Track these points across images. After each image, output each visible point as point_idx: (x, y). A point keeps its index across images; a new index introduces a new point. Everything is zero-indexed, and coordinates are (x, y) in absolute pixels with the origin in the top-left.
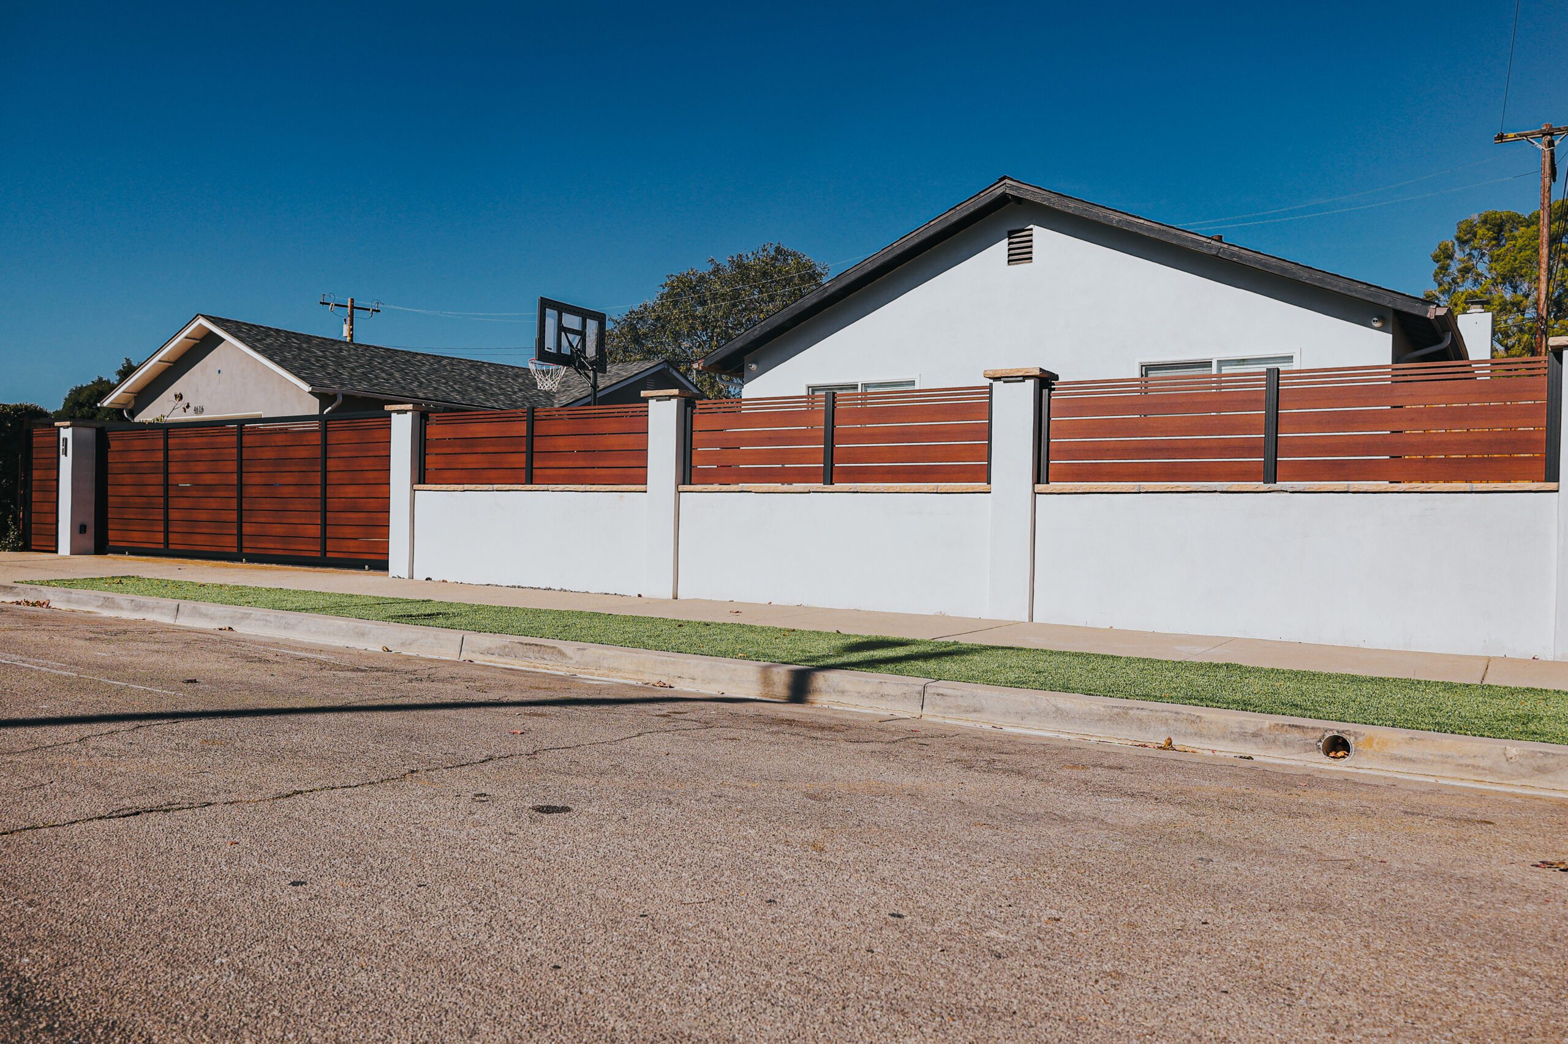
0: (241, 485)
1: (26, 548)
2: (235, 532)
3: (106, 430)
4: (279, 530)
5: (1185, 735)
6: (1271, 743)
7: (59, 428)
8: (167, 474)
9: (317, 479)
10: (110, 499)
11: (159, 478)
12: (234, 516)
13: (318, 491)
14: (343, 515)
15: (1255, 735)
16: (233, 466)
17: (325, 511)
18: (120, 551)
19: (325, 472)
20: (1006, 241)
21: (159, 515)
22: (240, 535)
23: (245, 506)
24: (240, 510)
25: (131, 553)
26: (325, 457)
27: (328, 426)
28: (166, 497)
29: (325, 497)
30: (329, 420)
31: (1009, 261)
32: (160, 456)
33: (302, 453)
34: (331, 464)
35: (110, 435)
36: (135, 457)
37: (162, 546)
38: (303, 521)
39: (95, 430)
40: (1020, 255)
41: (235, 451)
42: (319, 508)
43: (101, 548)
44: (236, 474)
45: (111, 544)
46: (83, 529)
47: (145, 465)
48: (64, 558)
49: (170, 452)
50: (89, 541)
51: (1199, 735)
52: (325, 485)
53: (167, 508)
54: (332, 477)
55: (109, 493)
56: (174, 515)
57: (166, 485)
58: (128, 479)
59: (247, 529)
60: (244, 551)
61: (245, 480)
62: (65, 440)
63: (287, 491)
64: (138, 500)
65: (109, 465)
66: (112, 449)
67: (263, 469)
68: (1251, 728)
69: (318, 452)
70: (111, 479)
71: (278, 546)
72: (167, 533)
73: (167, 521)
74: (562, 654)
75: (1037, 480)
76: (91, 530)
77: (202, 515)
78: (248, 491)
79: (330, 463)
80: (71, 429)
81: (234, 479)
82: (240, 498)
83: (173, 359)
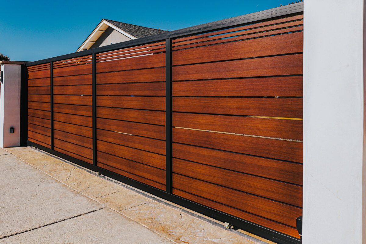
0: (95, 107)
3: (26, 66)
8: (52, 95)
9: (162, 104)
10: (29, 111)
11: (47, 98)
12: (90, 133)
13: (162, 118)
14: (192, 150)
16: (89, 90)
17: (170, 141)
18: (33, 145)
19: (170, 97)
21: (49, 124)
24: (95, 129)
26: (170, 81)
27: (173, 45)
28: (52, 112)
29: (170, 126)
30: (174, 38)
32: (49, 82)
33: (146, 76)
34: (177, 89)
35: (29, 68)
36: (39, 83)
37: (51, 147)
38: (147, 148)
39: (20, 65)
41: (91, 77)
42: (164, 136)
43: (24, 142)
44: (92, 97)
45: (29, 140)
46: (12, 130)
47: (43, 88)
49: (54, 79)
50: (16, 137)
53: (52, 120)
54: (178, 103)
55: (28, 107)
56: (57, 126)
57: (52, 103)
58: (36, 98)
59: (101, 146)
60: (99, 165)
62: (2, 73)
63: (132, 115)
64: (40, 113)
65: (29, 88)
66: (29, 77)
67: (112, 93)
69: (163, 76)
70: (29, 98)
71: (124, 168)
72: (53, 138)
73: (53, 129)
76: (18, 131)
77: (71, 129)
78: (102, 112)
79: (175, 87)
80: (4, 65)
82: (95, 117)
83: (95, 40)
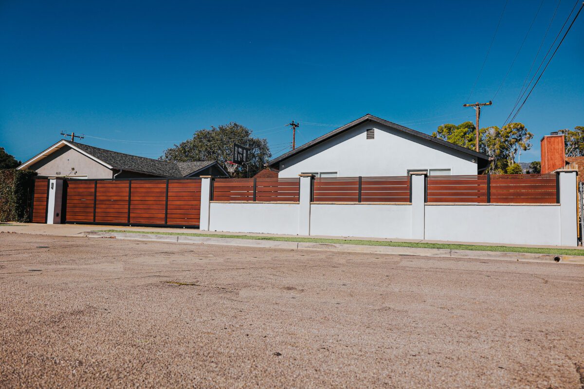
0: (130, 200)
1: (31, 221)
2: (127, 216)
3: (68, 180)
4: (147, 215)
5: (522, 259)
6: (543, 259)
7: (50, 179)
8: (96, 196)
9: (164, 199)
10: (67, 205)
11: (93, 197)
12: (126, 211)
13: (164, 203)
14: (174, 211)
15: (539, 258)
16: (127, 194)
17: (167, 209)
18: (72, 223)
20: (366, 132)
21: (92, 210)
22: (129, 217)
23: (131, 207)
24: (129, 209)
25: (76, 224)
26: (167, 192)
27: (169, 182)
28: (95, 204)
29: (167, 205)
31: (367, 138)
32: (93, 190)
35: (70, 182)
36: (81, 190)
37: (92, 221)
38: (157, 213)
39: (63, 180)
40: (370, 136)
43: (63, 221)
45: (67, 220)
46: (57, 215)
47: (85, 193)
48: (50, 225)
49: (97, 189)
50: (59, 219)
51: (525, 258)
52: (167, 201)
53: (95, 208)
54: (170, 198)
55: (67, 202)
57: (95, 200)
58: (77, 198)
59: (132, 215)
60: (131, 223)
61: (132, 198)
62: (53, 184)
63: (150, 203)
64: (82, 205)
65: (68, 193)
66: (70, 187)
67: (140, 195)
68: (537, 256)
70: (68, 198)
72: (95, 216)
73: (95, 212)
74: (335, 247)
75: (425, 202)
76: (60, 215)
77: (112, 210)
78: (133, 203)
79: (169, 193)
80: (55, 180)
81: (127, 198)
82: (129, 205)
83: (47, 155)
